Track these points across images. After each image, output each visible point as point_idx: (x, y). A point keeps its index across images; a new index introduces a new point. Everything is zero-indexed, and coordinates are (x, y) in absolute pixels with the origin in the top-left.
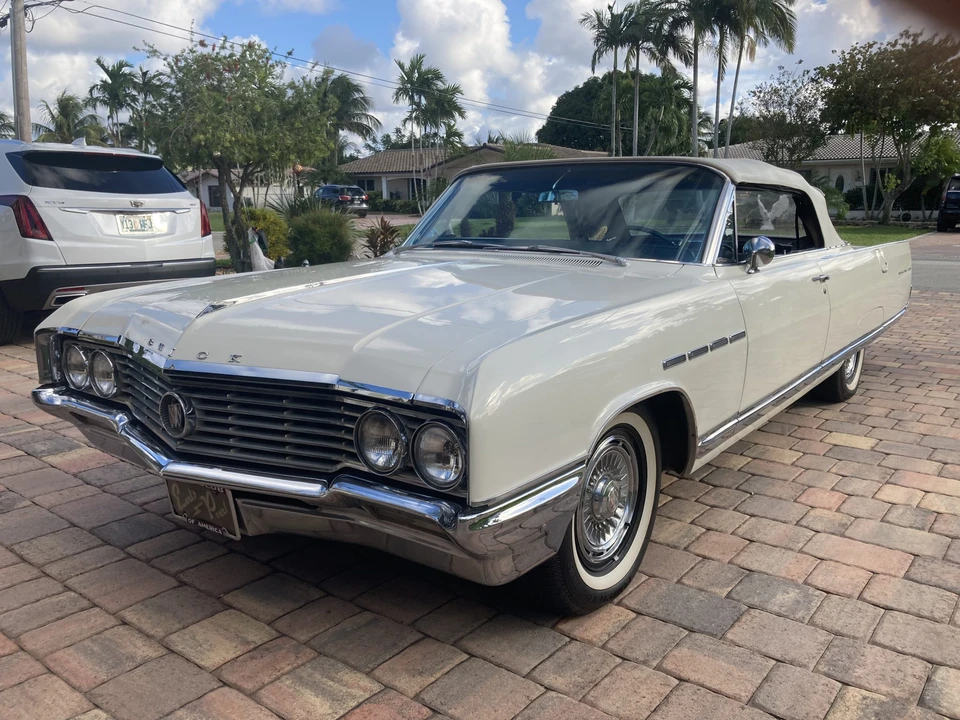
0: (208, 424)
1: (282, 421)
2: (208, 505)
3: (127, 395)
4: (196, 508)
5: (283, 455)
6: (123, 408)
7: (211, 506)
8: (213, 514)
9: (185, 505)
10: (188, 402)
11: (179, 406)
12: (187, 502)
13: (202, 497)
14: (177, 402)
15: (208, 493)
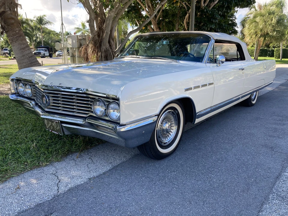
0: (54, 103)
1: (73, 102)
2: (54, 126)
3: (35, 96)
4: (51, 127)
5: (74, 112)
6: (34, 100)
7: (55, 126)
8: (56, 128)
9: (48, 126)
10: (48, 97)
11: (46, 98)
12: (49, 126)
13: (53, 124)
14: (45, 97)
15: (54, 123)
